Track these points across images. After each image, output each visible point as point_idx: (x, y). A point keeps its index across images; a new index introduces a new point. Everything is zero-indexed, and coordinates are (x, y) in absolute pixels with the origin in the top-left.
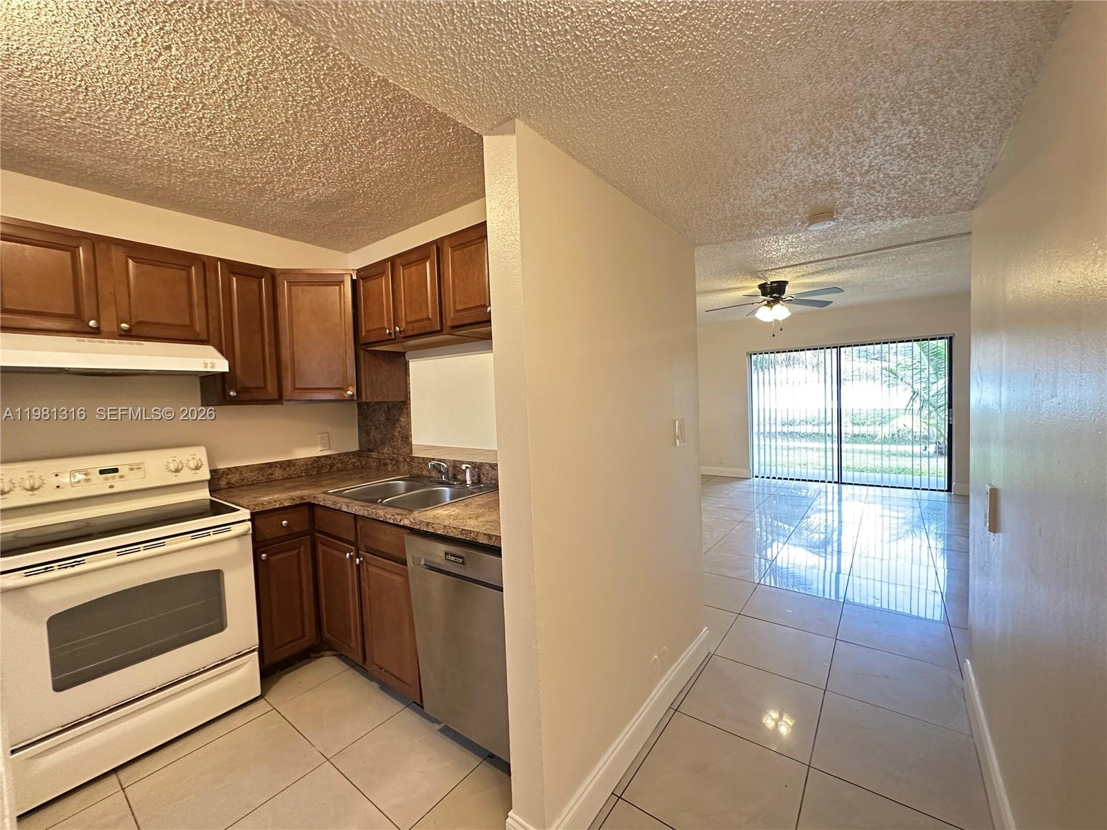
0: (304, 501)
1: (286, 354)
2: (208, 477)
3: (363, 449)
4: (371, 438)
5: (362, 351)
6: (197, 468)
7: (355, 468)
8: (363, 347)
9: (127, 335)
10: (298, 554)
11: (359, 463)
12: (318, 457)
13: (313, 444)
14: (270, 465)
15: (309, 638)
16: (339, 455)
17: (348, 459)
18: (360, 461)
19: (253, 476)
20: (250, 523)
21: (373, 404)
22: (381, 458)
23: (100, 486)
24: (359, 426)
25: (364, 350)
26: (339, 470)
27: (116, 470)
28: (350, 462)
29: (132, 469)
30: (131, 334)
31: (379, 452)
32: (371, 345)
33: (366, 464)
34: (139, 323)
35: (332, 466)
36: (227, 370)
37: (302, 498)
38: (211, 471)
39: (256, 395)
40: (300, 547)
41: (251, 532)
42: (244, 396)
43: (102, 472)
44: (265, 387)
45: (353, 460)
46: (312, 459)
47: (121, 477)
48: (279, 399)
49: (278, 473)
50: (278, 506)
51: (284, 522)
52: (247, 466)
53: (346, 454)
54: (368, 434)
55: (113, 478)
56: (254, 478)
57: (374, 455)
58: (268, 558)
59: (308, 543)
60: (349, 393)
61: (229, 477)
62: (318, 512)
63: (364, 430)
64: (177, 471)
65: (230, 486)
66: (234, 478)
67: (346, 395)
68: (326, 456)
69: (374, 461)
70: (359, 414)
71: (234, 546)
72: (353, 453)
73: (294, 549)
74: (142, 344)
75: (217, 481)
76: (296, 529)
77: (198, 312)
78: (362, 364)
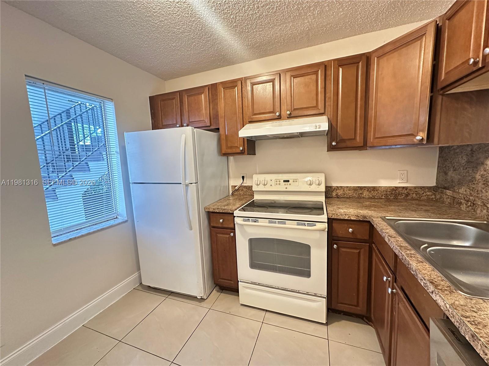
0: (365, 219)
1: (372, 113)
2: (324, 190)
3: (439, 186)
4: (449, 178)
5: (440, 97)
6: (319, 184)
7: (429, 200)
8: (441, 92)
9: (290, 117)
10: (359, 252)
11: (433, 197)
12: (396, 187)
13: (394, 178)
14: (361, 188)
15: (361, 309)
16: (415, 188)
17: (423, 192)
18: (435, 196)
19: (350, 193)
20: (327, 224)
21: (455, 147)
22: (455, 196)
23: (283, 187)
24: (438, 167)
25: (443, 95)
26: (413, 199)
27: (288, 181)
28: (425, 194)
29: (294, 181)
30: (292, 116)
31: (454, 191)
32: (448, 88)
33: (440, 198)
34: (295, 109)
35: (407, 195)
36: (327, 129)
37: (365, 217)
38: (326, 187)
39: (349, 144)
40: (361, 249)
41: (327, 230)
42: (343, 145)
43: (284, 181)
44: (355, 139)
45: (428, 193)
46: (391, 188)
47: (290, 184)
48: (364, 146)
49: (366, 194)
50: (346, 218)
51: (350, 230)
52: (347, 187)
53: (422, 188)
54: (446, 174)
55: (287, 184)
56: (351, 194)
57: (449, 192)
58: (338, 247)
59: (367, 248)
60: (419, 138)
61: (337, 191)
63: (442, 170)
64: (310, 185)
65: (338, 197)
66: (340, 192)
67: (415, 140)
68: (403, 188)
69: (448, 198)
70: (439, 157)
71: (317, 235)
72: (429, 188)
73: (356, 249)
74: (294, 120)
75: (329, 192)
76: (359, 237)
77: (321, 97)
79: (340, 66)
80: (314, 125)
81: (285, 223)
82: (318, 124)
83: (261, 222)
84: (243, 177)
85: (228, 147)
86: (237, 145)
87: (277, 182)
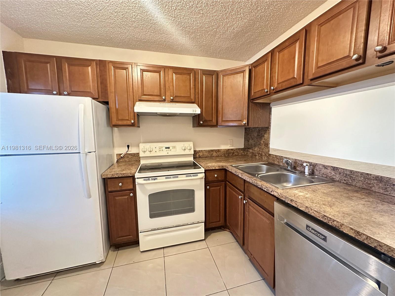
0: (223, 168)
1: (220, 106)
2: (193, 153)
3: (246, 148)
4: (250, 143)
5: (251, 103)
6: (190, 150)
7: (242, 155)
8: (252, 101)
9: (172, 101)
10: (220, 189)
11: (243, 153)
12: (228, 149)
13: (227, 144)
14: (212, 151)
15: (221, 223)
16: (236, 149)
17: (239, 151)
18: (244, 153)
19: (206, 154)
20: (204, 174)
21: (252, 128)
22: (254, 152)
23: (165, 152)
24: (244, 138)
25: (252, 102)
26: (236, 155)
27: (169, 148)
28: (240, 152)
29: (173, 148)
30: (173, 101)
31: (253, 150)
32: (255, 100)
33: (246, 154)
34: (176, 96)
35: (233, 154)
36: (200, 113)
37: (223, 167)
38: (194, 151)
39: (209, 124)
40: (221, 186)
41: (204, 177)
42: (206, 124)
43: (166, 148)
44: (212, 120)
45: (241, 152)
46: (226, 150)
47: (170, 150)
48: (216, 126)
49: (215, 154)
50: (214, 169)
51: (216, 175)
52: (205, 150)
53: (239, 149)
54: (248, 141)
55: (168, 150)
56: (207, 155)
57: (251, 151)
58: (209, 188)
59: (224, 185)
60: (244, 122)
61: (199, 153)
62: (228, 173)
63: (247, 140)
64: (185, 150)
65: (200, 157)
66: (201, 154)
67: (242, 124)
68: (232, 149)
69: (250, 153)
70: (245, 133)
71: (198, 182)
72: (242, 149)
73: (218, 186)
74: (176, 104)
75: (196, 155)
76: (220, 179)
77: (192, 91)
78: (250, 108)
79: (204, 74)
80: (192, 109)
81: (177, 177)
82: (194, 109)
83: (159, 180)
84: (128, 146)
85: (118, 120)
86: (128, 118)
87: (160, 149)
